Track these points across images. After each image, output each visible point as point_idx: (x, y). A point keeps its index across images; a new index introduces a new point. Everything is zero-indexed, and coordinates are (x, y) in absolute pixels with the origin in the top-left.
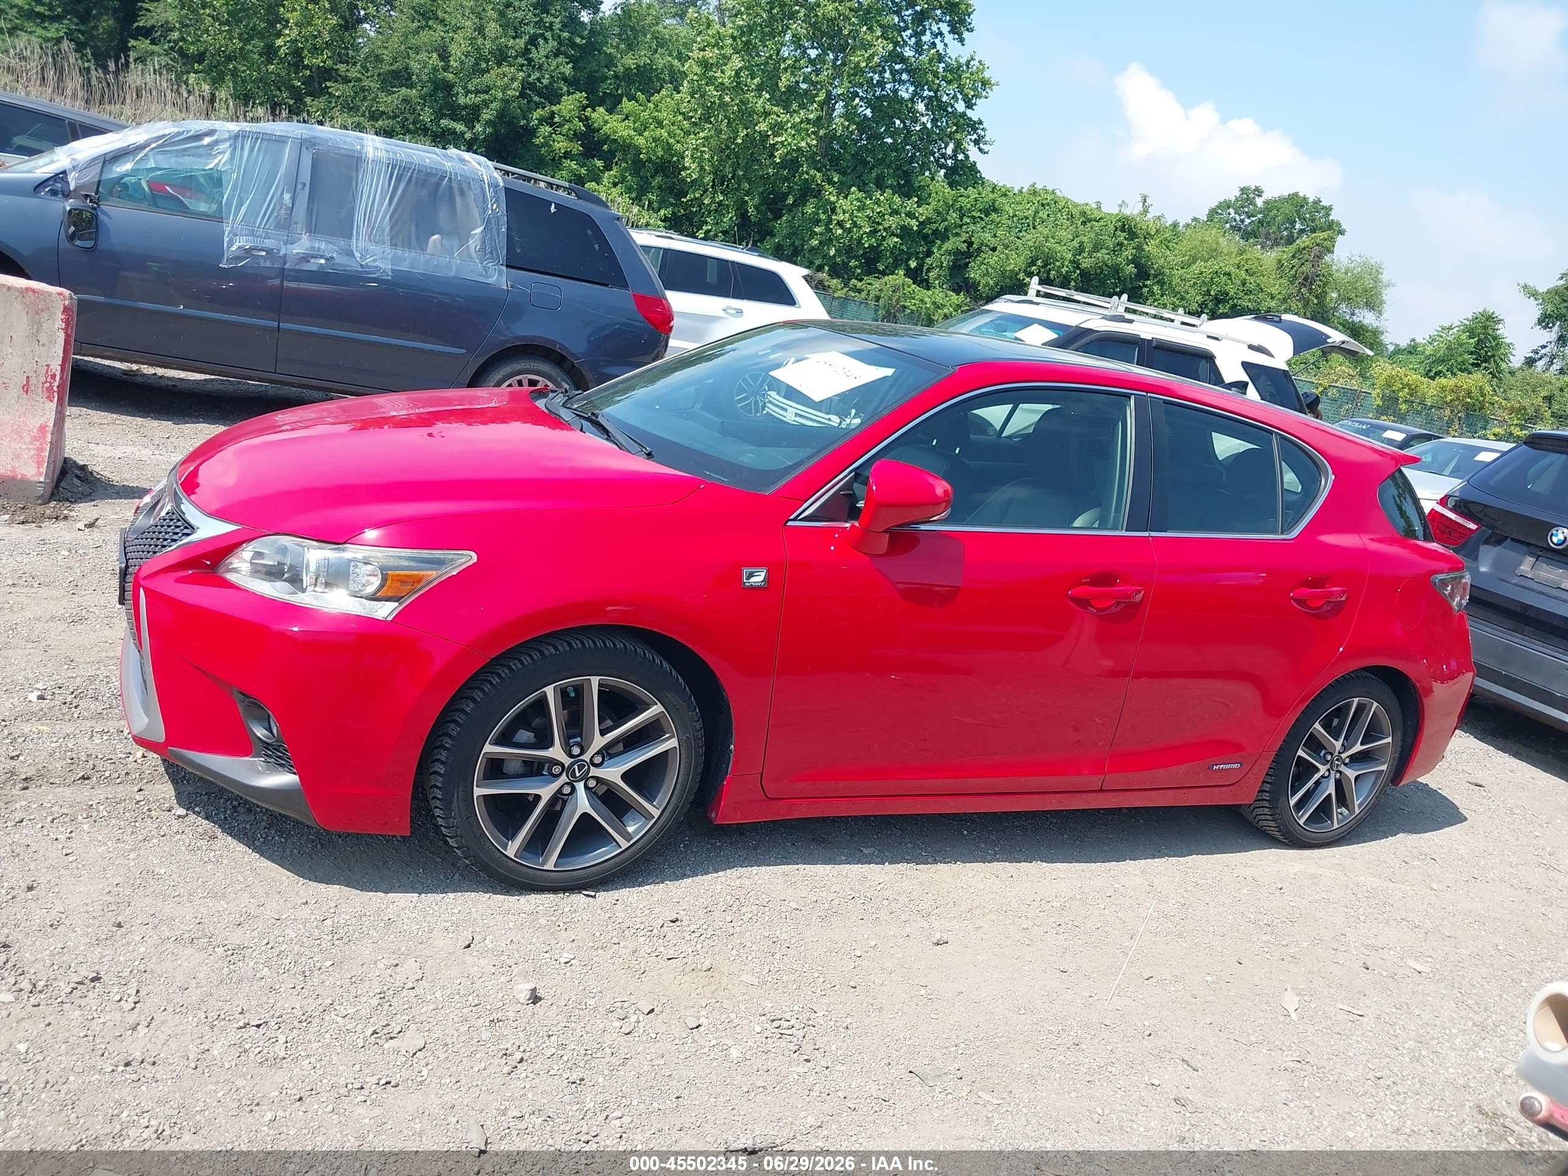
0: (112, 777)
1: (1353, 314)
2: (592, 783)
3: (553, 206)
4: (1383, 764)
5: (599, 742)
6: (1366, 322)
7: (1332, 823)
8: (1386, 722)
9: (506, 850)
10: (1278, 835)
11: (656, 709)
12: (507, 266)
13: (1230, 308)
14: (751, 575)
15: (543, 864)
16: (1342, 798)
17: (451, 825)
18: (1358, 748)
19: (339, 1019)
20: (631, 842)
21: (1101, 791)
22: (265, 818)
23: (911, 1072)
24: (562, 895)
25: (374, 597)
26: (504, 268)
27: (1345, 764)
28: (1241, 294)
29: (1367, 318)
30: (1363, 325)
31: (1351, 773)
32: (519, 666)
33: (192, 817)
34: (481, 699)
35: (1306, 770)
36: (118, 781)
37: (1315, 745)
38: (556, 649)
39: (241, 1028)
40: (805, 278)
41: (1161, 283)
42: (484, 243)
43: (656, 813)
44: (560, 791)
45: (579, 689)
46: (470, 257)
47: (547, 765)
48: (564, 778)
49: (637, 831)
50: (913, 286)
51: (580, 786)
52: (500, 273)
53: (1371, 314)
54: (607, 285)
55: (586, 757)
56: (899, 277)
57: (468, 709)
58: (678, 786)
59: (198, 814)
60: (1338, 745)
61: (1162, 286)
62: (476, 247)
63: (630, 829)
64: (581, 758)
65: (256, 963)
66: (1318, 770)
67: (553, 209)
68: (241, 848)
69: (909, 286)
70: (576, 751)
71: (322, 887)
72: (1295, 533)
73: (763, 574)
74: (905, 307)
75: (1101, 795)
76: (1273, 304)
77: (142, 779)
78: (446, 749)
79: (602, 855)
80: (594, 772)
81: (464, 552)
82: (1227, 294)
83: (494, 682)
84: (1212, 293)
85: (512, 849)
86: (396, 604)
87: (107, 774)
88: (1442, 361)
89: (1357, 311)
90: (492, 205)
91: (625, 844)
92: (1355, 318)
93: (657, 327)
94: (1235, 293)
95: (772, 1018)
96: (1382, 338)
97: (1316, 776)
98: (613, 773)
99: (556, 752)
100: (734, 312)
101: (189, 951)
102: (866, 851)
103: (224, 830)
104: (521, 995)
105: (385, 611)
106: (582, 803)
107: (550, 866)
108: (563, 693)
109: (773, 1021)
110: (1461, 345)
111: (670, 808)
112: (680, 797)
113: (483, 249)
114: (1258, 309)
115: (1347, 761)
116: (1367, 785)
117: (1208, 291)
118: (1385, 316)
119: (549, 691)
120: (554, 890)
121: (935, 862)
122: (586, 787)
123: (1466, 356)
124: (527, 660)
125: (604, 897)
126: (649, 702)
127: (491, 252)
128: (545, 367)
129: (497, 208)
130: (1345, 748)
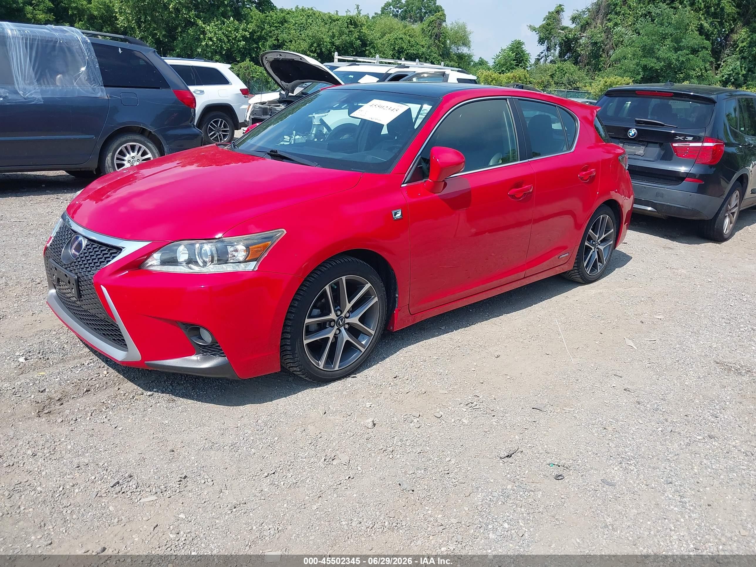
0: (100, 386)
1: (458, 49)
2: (347, 326)
3: (120, 49)
4: (611, 241)
5: (349, 306)
6: (464, 52)
7: (598, 270)
8: (611, 224)
9: (319, 366)
10: (581, 281)
11: (368, 285)
12: (105, 86)
13: (405, 55)
14: (396, 214)
15: (334, 368)
16: (600, 259)
17: (296, 361)
18: (604, 236)
19: (304, 459)
20: (366, 349)
21: (524, 278)
22: (188, 385)
23: (533, 408)
24: (343, 380)
25: (245, 261)
26: (103, 87)
27: (599, 244)
28: (409, 47)
29: (464, 50)
30: (463, 54)
31: (601, 248)
32: (313, 279)
33: (156, 394)
34: (301, 299)
35: (588, 249)
36: (104, 387)
37: (590, 239)
38: (326, 267)
39: (267, 476)
40: (230, 68)
41: (374, 47)
42: (88, 75)
43: (373, 332)
44: (335, 334)
45: (337, 284)
46: (83, 84)
47: (328, 323)
48: (336, 327)
49: (366, 343)
50: (255, 66)
51: (342, 329)
52: (102, 91)
53: (466, 48)
54: (159, 88)
55: (343, 315)
56: (247, 62)
57: (295, 305)
58: (380, 319)
59: (157, 392)
60: (597, 236)
61: (374, 49)
62: (85, 78)
63: (363, 343)
64: (341, 316)
65: (246, 448)
66: (592, 249)
67: (120, 51)
68: (190, 401)
69: (253, 66)
70: (339, 313)
71: (241, 407)
72: (573, 150)
73: (400, 212)
74: (253, 77)
75: (525, 279)
76: (424, 50)
77: (115, 384)
78: (289, 326)
79: (354, 357)
80: (347, 321)
81: (280, 230)
82: (403, 48)
83: (304, 289)
84: (396, 49)
85: (321, 364)
86: (256, 262)
87: (97, 386)
88: (503, 65)
89: (459, 48)
90: (88, 54)
91: (363, 350)
92: (459, 51)
93: (189, 106)
94: (407, 47)
95: (466, 404)
96: (472, 58)
97: (592, 251)
98: (355, 320)
99: (333, 316)
100: (199, 92)
101: (212, 453)
102: (442, 328)
103: (176, 396)
104: (369, 425)
105: (252, 266)
106: (346, 337)
107: (337, 368)
108: (332, 288)
109: (467, 405)
110: (509, 57)
111: (378, 329)
112: (381, 324)
113: (89, 79)
114: (418, 53)
115: (600, 243)
116: (607, 251)
117: (394, 48)
118: (472, 48)
119: (327, 288)
120: (339, 379)
121: (470, 325)
122: (345, 329)
123: (512, 62)
124: (316, 276)
125: (360, 376)
126: (364, 282)
127: (94, 80)
128: (138, 137)
129: (90, 55)
130: (599, 238)
